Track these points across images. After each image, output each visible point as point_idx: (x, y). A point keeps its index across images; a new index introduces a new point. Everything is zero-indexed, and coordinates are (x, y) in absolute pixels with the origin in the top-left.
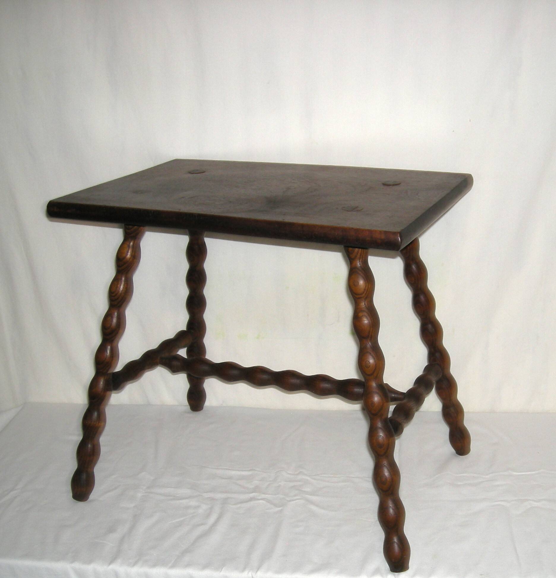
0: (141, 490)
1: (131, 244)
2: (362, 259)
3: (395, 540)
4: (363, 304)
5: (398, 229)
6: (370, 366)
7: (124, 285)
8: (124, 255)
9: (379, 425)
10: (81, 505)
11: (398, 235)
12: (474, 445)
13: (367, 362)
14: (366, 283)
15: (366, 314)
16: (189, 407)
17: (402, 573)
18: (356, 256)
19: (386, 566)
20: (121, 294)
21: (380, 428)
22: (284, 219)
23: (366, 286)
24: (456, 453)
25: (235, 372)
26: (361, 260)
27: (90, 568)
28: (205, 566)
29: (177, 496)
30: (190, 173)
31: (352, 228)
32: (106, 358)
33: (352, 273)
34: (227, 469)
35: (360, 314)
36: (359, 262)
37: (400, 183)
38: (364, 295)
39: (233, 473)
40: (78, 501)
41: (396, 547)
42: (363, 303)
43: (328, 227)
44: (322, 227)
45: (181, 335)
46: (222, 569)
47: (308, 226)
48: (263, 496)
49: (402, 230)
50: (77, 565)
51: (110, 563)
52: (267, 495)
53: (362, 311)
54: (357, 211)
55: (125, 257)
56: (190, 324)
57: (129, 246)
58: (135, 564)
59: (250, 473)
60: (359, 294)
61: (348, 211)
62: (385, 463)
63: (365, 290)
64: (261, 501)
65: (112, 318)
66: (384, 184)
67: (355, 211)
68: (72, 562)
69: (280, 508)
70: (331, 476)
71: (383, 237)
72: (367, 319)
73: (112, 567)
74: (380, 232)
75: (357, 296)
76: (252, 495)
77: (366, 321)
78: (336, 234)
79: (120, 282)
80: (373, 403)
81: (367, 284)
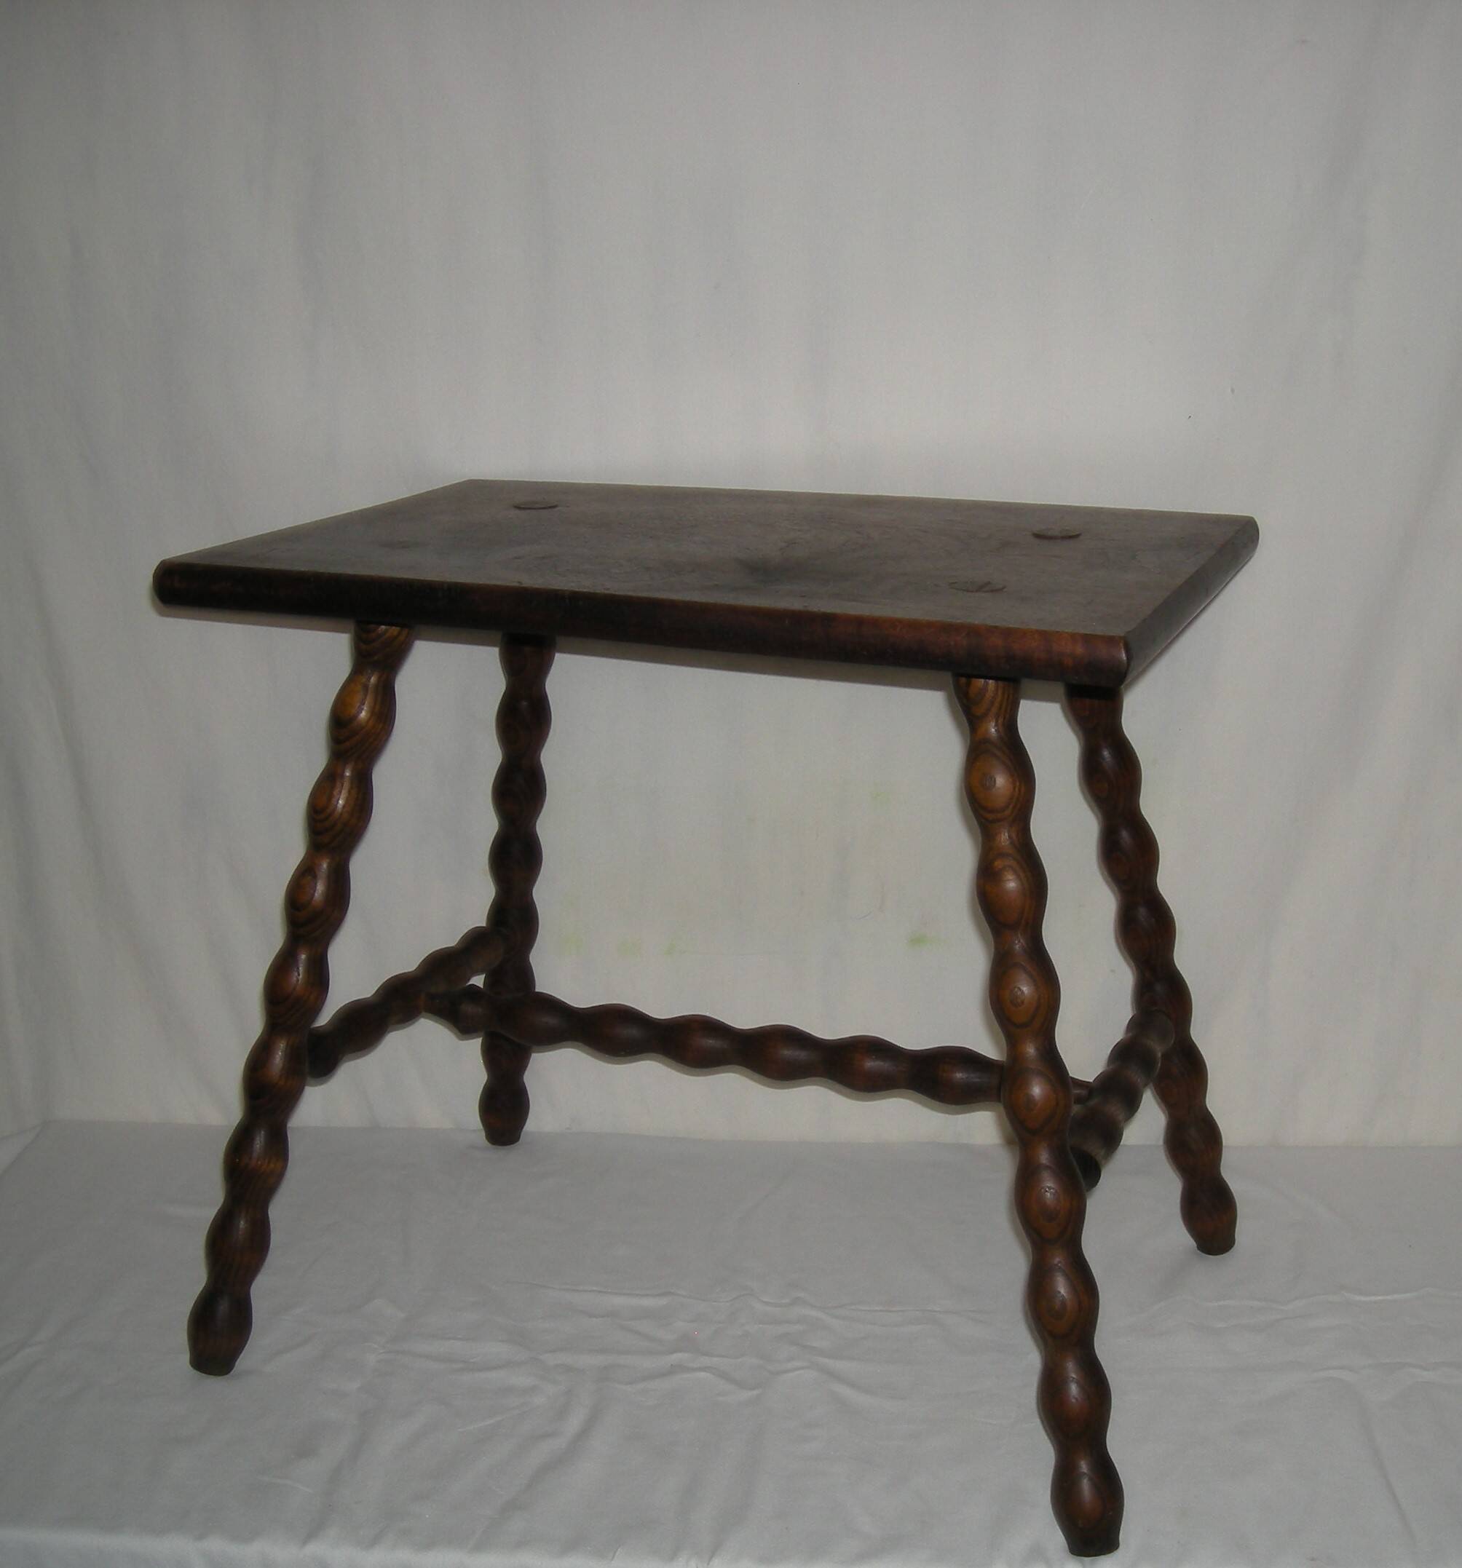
0: (376, 1346)
1: (373, 680)
2: (1004, 719)
3: (1084, 1467)
4: (1004, 838)
5: (1118, 631)
6: (1023, 1002)
7: (349, 792)
8: (354, 711)
9: (1044, 1157)
10: (214, 1384)
11: (1121, 645)
12: (1245, 1230)
13: (1016, 989)
14: (1014, 783)
15: (1010, 862)
16: (483, 1134)
17: (1102, 1557)
18: (989, 710)
19: (1057, 1539)
20: (341, 814)
21: (1047, 1167)
22: (806, 606)
23: (1014, 788)
24: (1198, 1249)
25: (633, 1032)
26: (1000, 721)
27: (253, 1550)
28: (571, 1546)
29: (472, 1361)
30: (518, 507)
31: (996, 627)
32: (294, 989)
33: (976, 754)
34: (600, 1292)
35: (998, 864)
36: (996, 725)
37: (1078, 536)
38: (1008, 812)
39: (619, 1301)
40: (206, 1373)
41: (1086, 1488)
42: (1006, 834)
43: (930, 625)
44: (913, 625)
45: (475, 941)
46: (615, 1553)
47: (875, 622)
48: (705, 1361)
49: (1129, 632)
50: (216, 1544)
51: (305, 1542)
52: (715, 1359)
53: (1002, 855)
54: (992, 591)
55: (356, 717)
56: (499, 912)
57: (366, 687)
58: (374, 1542)
59: (663, 1301)
60: (991, 811)
61: (968, 591)
62: (1058, 1259)
63: (1011, 799)
64: (703, 1374)
65: (315, 877)
66: (1038, 536)
67: (987, 592)
68: (200, 1537)
69: (755, 1392)
70: (877, 1308)
71: (1080, 650)
72: (1018, 876)
73: (314, 1548)
74: (1074, 637)
75: (991, 817)
76: (676, 1357)
77: (1011, 884)
78: (952, 643)
79: (338, 784)
80: (1030, 1099)
81: (1018, 784)
